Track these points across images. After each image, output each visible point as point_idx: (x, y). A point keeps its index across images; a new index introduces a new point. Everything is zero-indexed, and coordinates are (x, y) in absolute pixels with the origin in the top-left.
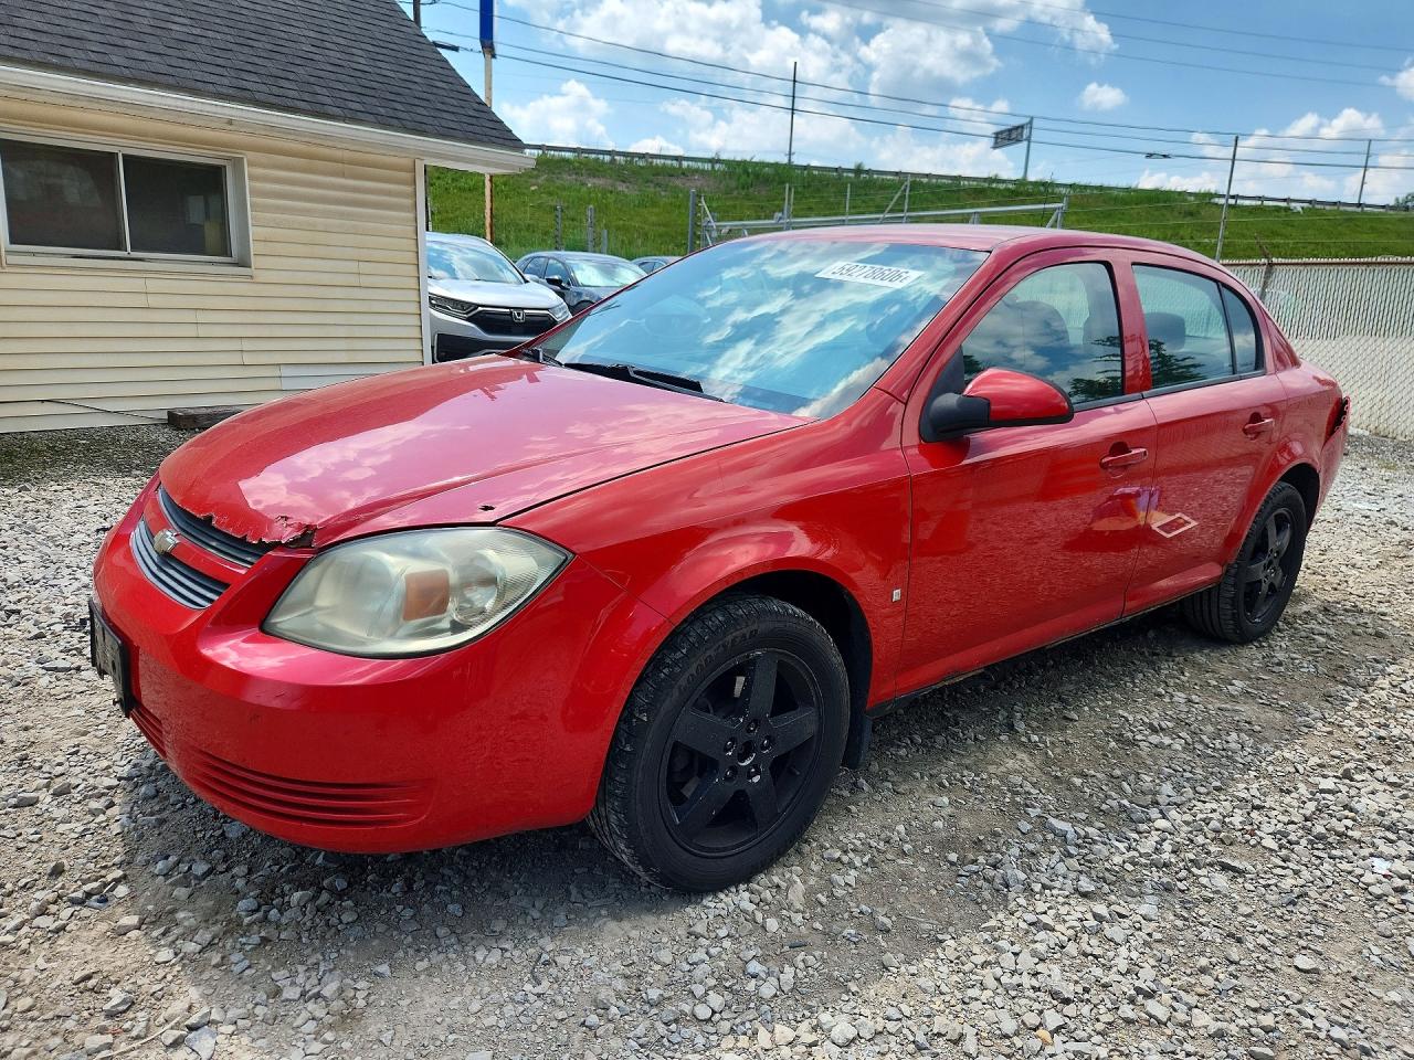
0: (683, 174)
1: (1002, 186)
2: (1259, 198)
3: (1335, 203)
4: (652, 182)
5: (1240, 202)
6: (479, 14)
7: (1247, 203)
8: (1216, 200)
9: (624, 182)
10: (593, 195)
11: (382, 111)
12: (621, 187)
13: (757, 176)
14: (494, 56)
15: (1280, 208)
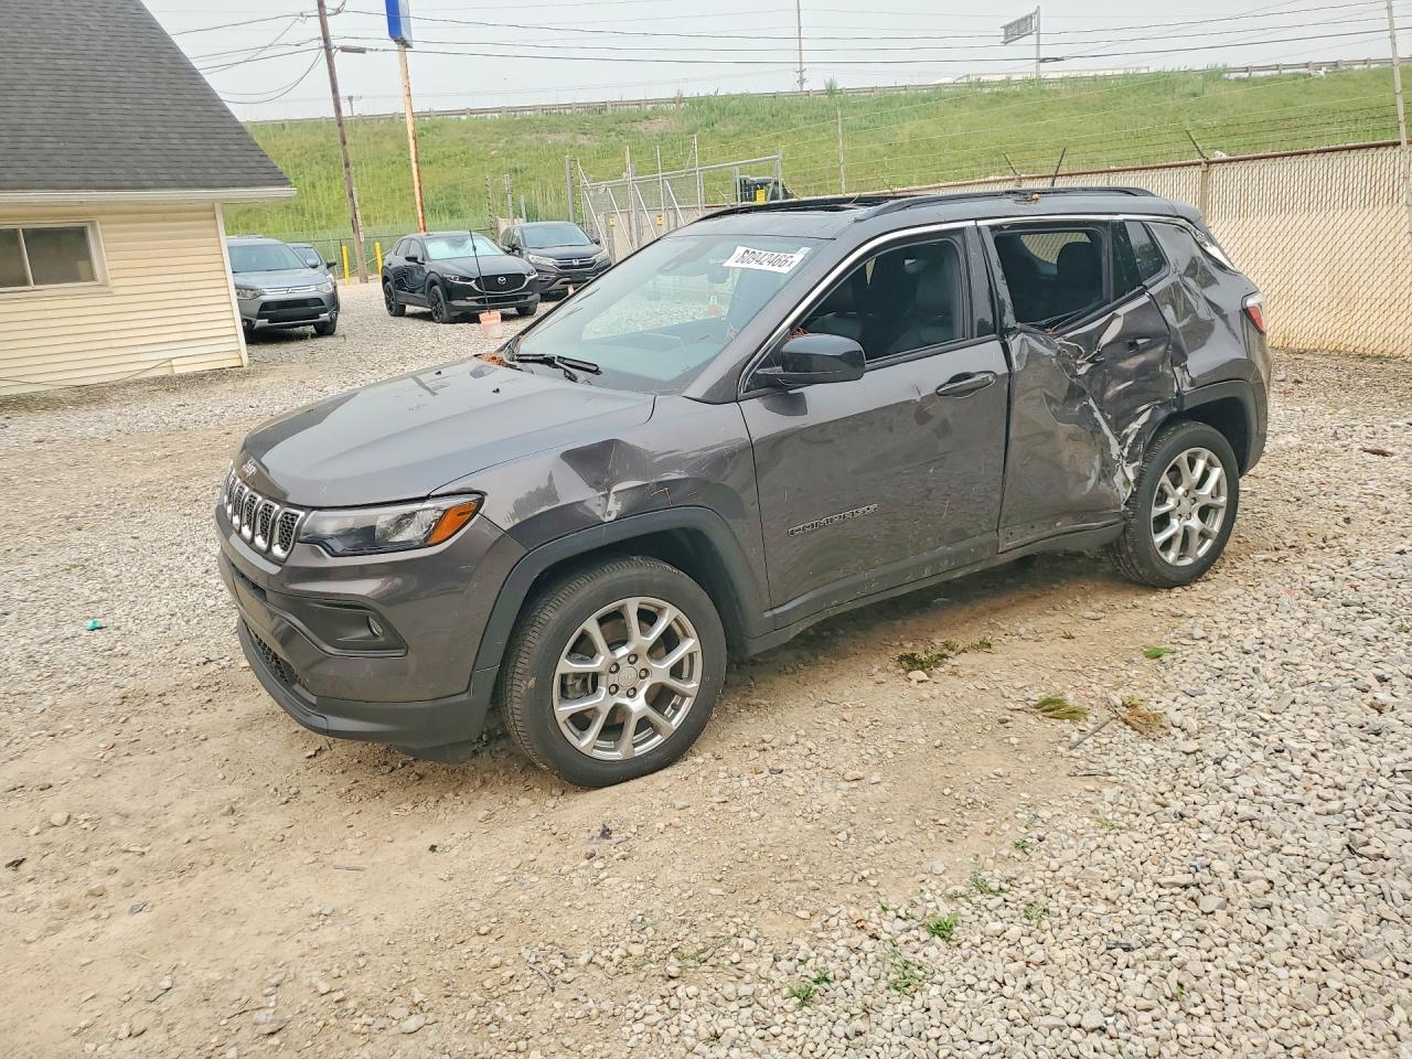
0: (647, 117)
1: (986, 91)
2: (1278, 67)
3: (1365, 62)
4: (613, 130)
5: (1253, 74)
6: (385, 18)
7: (1262, 74)
8: (1226, 75)
9: (585, 134)
10: (553, 153)
11: (183, 177)
12: (582, 140)
13: (722, 111)
14: (409, 46)
15: (1298, 74)
